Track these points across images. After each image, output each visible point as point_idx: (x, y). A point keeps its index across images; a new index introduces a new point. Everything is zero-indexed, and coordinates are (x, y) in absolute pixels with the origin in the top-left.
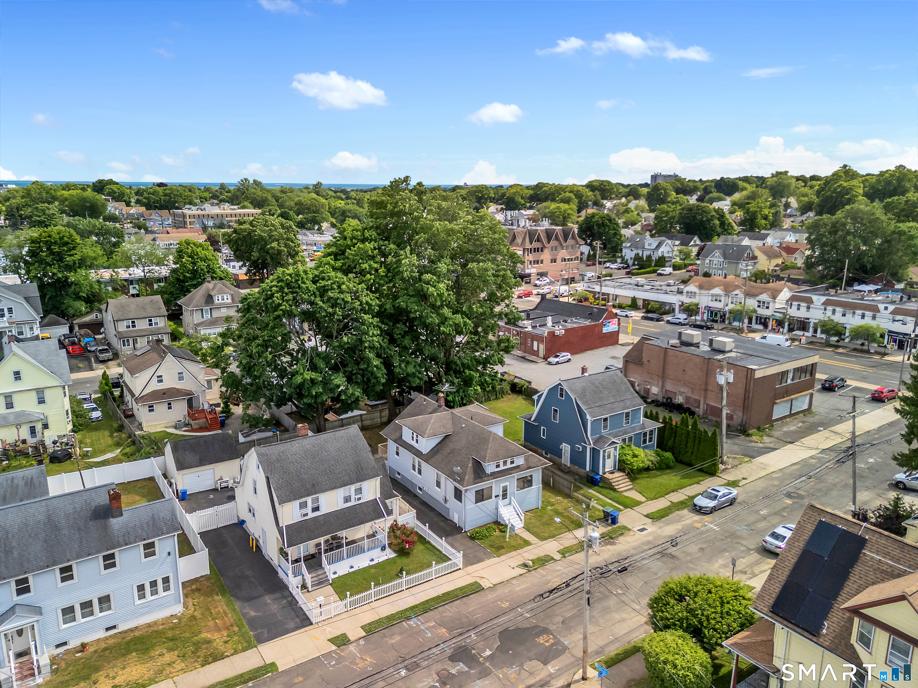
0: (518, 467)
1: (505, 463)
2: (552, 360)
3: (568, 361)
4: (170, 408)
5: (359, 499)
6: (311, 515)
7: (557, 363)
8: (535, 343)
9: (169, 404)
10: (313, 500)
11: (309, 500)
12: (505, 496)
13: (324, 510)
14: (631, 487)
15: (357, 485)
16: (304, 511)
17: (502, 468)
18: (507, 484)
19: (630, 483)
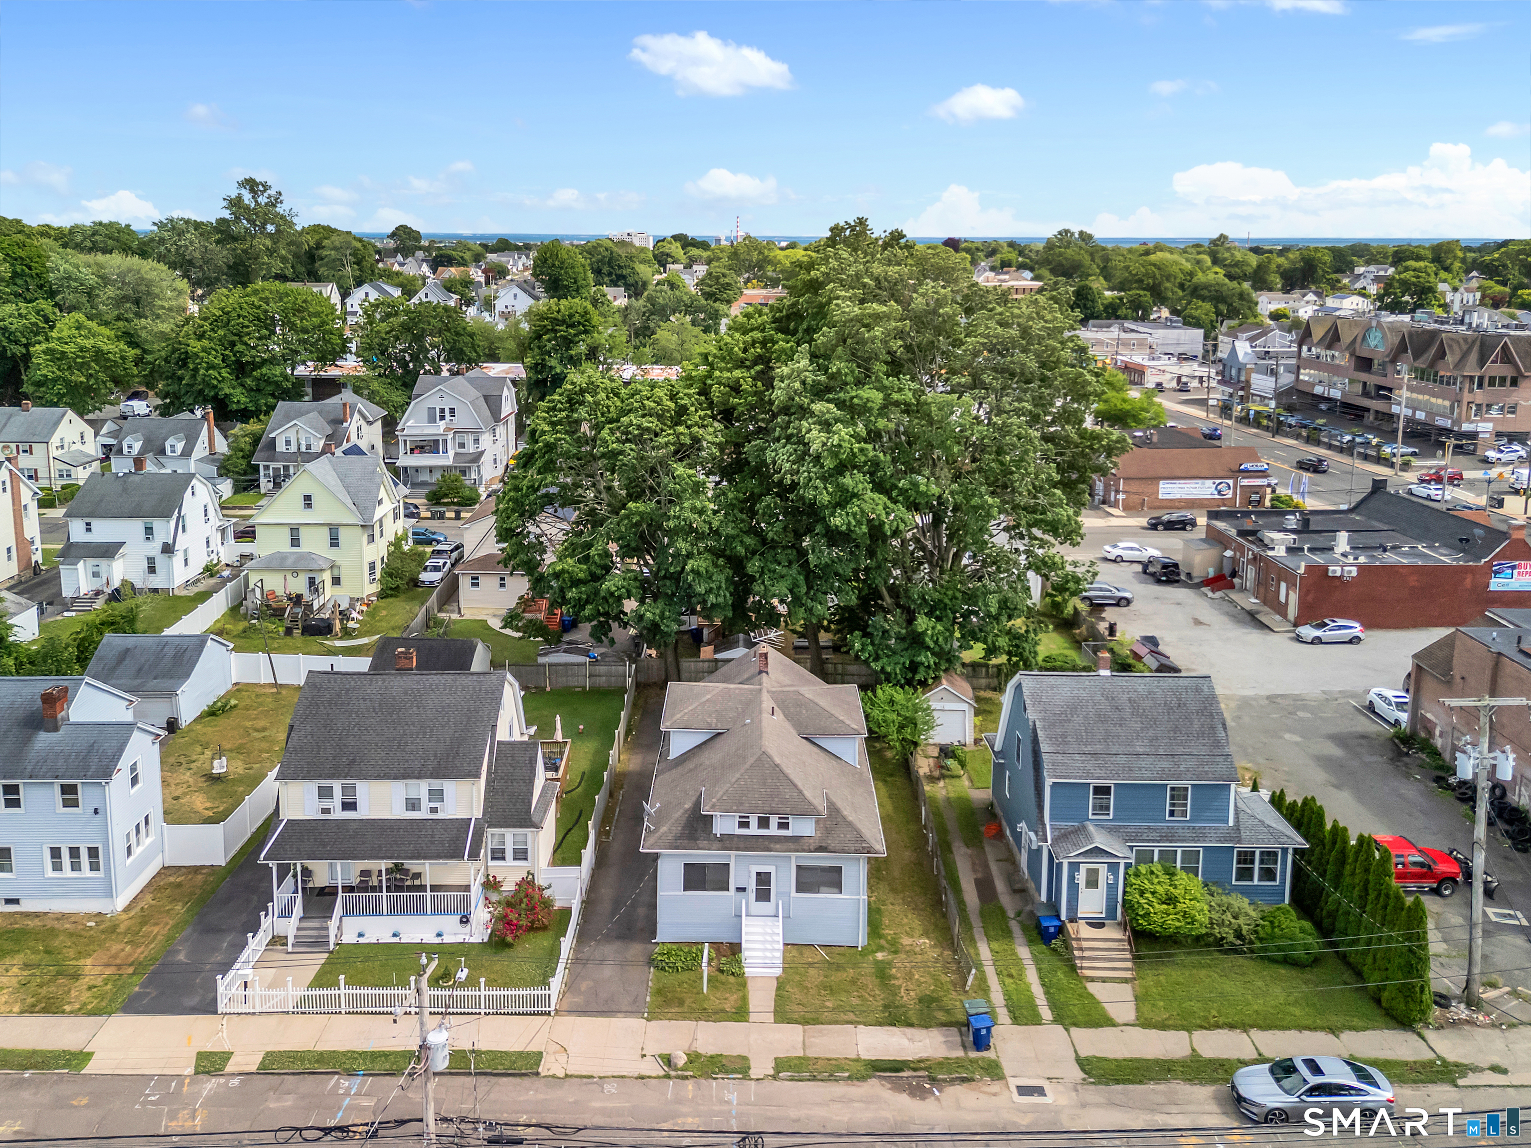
0: (796, 839)
1: (764, 823)
2: (1308, 632)
3: (1350, 642)
4: (502, 585)
5: (434, 810)
6: (339, 814)
7: (1317, 641)
8: (1283, 586)
9: (503, 579)
10: (344, 788)
11: (337, 786)
12: (763, 895)
13: (365, 811)
14: (1128, 974)
15: (436, 784)
16: (326, 804)
17: (754, 830)
18: (769, 869)
19: (1129, 965)
